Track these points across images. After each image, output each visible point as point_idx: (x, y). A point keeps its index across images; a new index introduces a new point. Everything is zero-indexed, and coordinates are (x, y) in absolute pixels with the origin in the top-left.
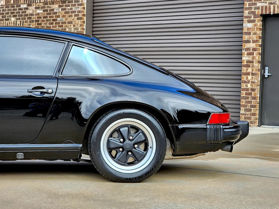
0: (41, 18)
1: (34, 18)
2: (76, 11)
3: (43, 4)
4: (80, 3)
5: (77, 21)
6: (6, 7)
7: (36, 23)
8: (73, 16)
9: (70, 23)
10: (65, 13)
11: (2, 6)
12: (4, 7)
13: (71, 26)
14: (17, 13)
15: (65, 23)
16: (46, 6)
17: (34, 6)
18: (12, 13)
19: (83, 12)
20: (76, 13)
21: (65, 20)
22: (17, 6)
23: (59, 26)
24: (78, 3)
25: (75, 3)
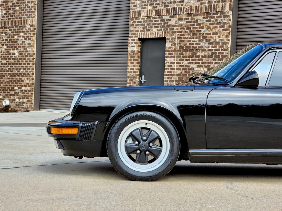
0: (184, 29)
1: (176, 29)
2: (221, 23)
3: (186, 15)
4: (226, 14)
5: (222, 32)
6: (147, 18)
7: (179, 34)
8: (219, 28)
9: (216, 34)
10: (210, 24)
11: (143, 18)
12: (146, 18)
13: (216, 37)
14: (158, 24)
15: (210, 34)
16: (189, 17)
17: (177, 18)
18: (153, 24)
19: (229, 23)
20: (222, 25)
21: (209, 31)
22: (159, 18)
23: (203, 37)
24: (224, 15)
25: (220, 14)
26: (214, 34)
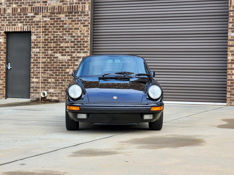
0: (48, 25)
1: (41, 24)
2: (82, 20)
3: (50, 13)
4: (86, 13)
5: (83, 28)
6: (12, 15)
7: (44, 28)
8: (80, 24)
9: (78, 29)
10: (72, 21)
11: (9, 14)
12: (11, 15)
13: (77, 31)
14: (23, 20)
15: (72, 29)
16: (52, 15)
17: (42, 15)
18: (18, 20)
19: (88, 21)
20: (83, 22)
21: (71, 27)
22: (24, 15)
23: (65, 31)
24: (84, 14)
25: (81, 13)
26: (75, 29)
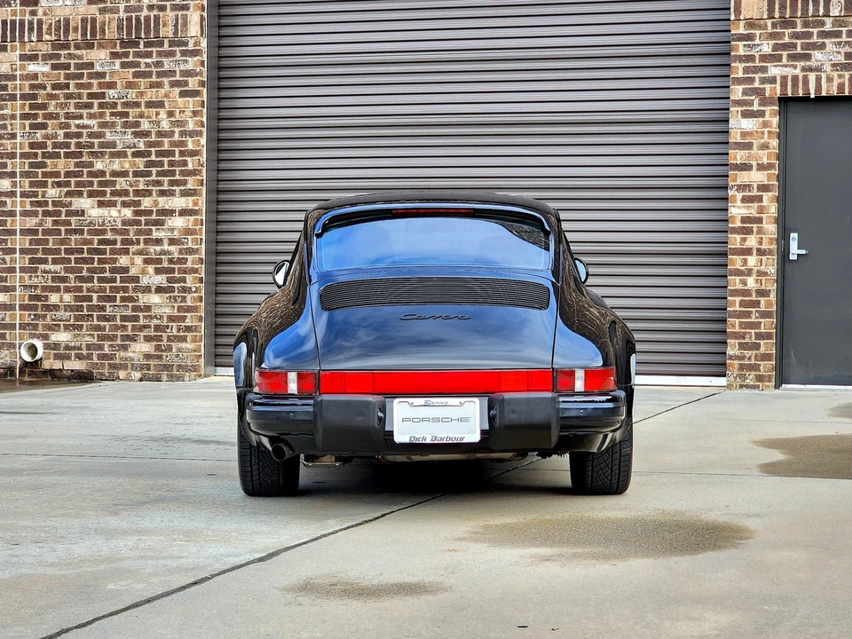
0: (45, 88)
1: (15, 88)
2: (175, 71)
3: (50, 46)
4: (191, 47)
5: (180, 100)
7: (27, 103)
8: (167, 87)
9: (160, 104)
10: (136, 75)
13: (157, 114)
15: (137, 105)
16: (60, 52)
17: (18, 53)
19: (201, 74)
20: (178, 78)
21: (134, 97)
23: (112, 114)
24: (184, 48)
25: (170, 47)
26: (150, 104)
